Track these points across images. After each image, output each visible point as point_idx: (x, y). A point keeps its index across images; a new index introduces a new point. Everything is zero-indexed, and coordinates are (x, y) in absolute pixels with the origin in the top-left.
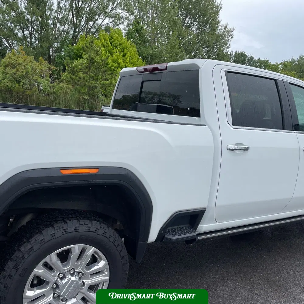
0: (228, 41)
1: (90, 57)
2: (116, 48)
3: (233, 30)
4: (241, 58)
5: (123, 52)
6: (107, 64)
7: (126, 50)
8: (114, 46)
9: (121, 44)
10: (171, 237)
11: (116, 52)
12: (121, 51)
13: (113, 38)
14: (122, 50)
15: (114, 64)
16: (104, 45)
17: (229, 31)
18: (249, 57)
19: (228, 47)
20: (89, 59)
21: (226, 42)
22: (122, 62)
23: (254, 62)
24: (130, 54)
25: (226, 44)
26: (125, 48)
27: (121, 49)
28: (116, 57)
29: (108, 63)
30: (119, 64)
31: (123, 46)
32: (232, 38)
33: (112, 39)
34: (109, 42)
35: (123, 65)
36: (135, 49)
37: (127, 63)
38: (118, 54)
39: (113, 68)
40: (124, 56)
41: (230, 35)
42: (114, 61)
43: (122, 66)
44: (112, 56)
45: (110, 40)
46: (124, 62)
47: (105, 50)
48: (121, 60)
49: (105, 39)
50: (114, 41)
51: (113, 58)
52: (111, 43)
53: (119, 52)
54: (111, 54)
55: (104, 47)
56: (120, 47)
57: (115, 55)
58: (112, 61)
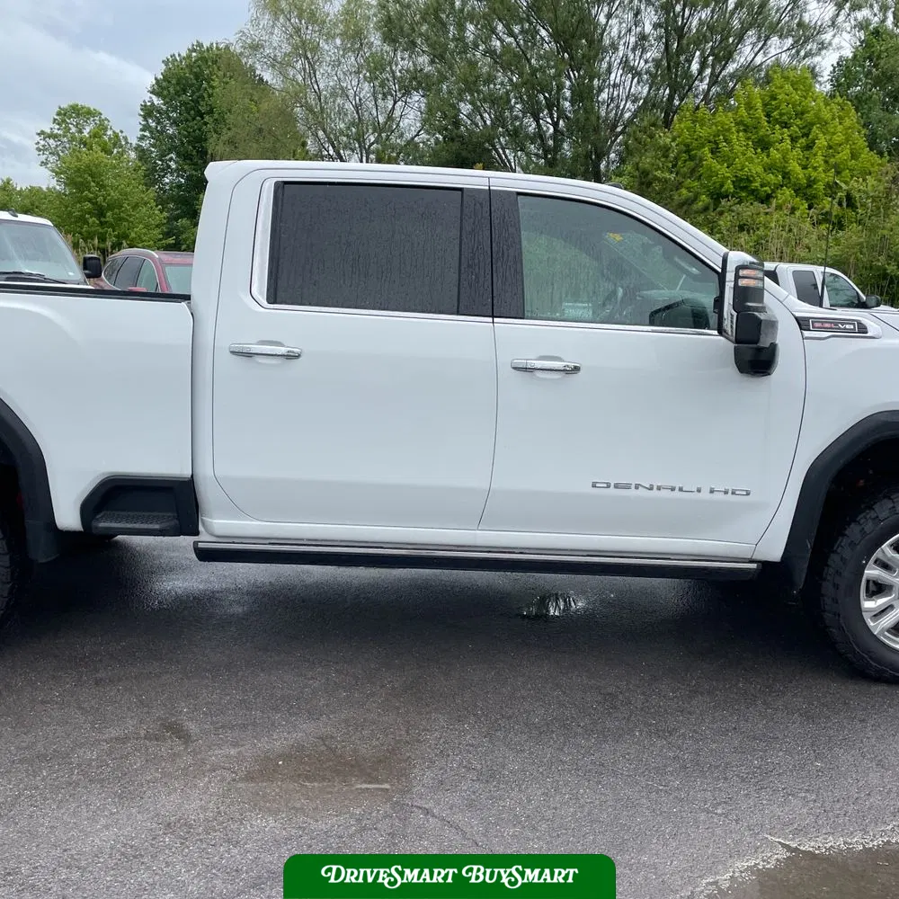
2: (782, 128)
5: (806, 135)
6: (748, 179)
7: (816, 131)
11: (782, 141)
12: (798, 135)
13: (775, 99)
14: (805, 131)
15: (771, 178)
16: (745, 125)
20: (637, 173)
22: (798, 169)
24: (829, 140)
26: (813, 124)
27: (800, 129)
28: (778, 156)
29: (752, 176)
30: (786, 175)
31: (809, 117)
33: (774, 103)
34: (760, 113)
35: (801, 176)
37: (815, 169)
38: (787, 144)
39: (766, 191)
40: (808, 148)
42: (769, 168)
43: (798, 179)
44: (768, 156)
45: (765, 105)
46: (805, 167)
47: (748, 139)
48: (795, 164)
49: (749, 106)
50: (777, 108)
51: (768, 161)
52: (768, 115)
53: (794, 139)
54: (767, 148)
55: (745, 131)
56: (799, 122)
57: (777, 150)
58: (765, 171)
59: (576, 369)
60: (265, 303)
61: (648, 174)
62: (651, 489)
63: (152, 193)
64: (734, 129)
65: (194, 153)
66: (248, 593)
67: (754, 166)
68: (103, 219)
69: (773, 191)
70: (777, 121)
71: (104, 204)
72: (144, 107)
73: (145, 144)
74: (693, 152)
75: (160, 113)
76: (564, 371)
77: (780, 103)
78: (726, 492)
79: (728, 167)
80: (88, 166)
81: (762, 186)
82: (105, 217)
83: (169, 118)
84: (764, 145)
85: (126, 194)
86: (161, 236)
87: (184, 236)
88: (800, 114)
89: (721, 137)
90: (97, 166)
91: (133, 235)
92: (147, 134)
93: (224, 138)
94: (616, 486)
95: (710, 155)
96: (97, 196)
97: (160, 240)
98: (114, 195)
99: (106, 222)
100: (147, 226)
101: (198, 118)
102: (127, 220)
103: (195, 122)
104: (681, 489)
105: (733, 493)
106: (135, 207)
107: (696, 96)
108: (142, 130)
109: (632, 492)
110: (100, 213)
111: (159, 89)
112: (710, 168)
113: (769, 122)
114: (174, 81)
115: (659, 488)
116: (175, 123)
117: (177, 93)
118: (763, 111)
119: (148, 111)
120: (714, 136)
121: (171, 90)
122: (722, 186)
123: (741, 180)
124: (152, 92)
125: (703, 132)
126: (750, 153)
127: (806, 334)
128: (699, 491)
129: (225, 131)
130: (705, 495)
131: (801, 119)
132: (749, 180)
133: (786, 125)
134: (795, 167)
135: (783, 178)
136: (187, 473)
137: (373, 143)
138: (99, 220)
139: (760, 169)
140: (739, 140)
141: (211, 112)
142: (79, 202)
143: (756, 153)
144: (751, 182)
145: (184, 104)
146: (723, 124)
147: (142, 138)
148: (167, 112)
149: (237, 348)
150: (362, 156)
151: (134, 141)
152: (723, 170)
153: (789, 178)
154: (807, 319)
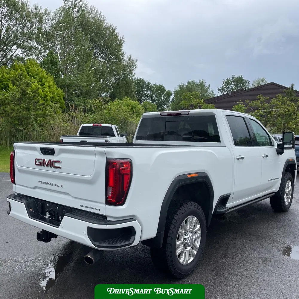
0: (133, 70)
1: (22, 90)
2: (33, 78)
3: (136, 61)
4: (140, 83)
5: (41, 81)
7: (44, 80)
8: (31, 76)
9: (38, 75)
10: (220, 211)
12: (38, 81)
14: (40, 80)
17: (133, 62)
18: (146, 83)
19: (133, 75)
21: (131, 71)
23: (151, 87)
24: (48, 84)
25: (132, 73)
26: (42, 78)
28: (35, 87)
32: (136, 68)
33: (29, 70)
35: (43, 94)
36: (52, 79)
37: (46, 92)
38: (36, 83)
40: (42, 85)
41: (134, 65)
45: (26, 70)
94: (270, 180)
105: (278, 178)
115: (273, 180)
130: (276, 180)
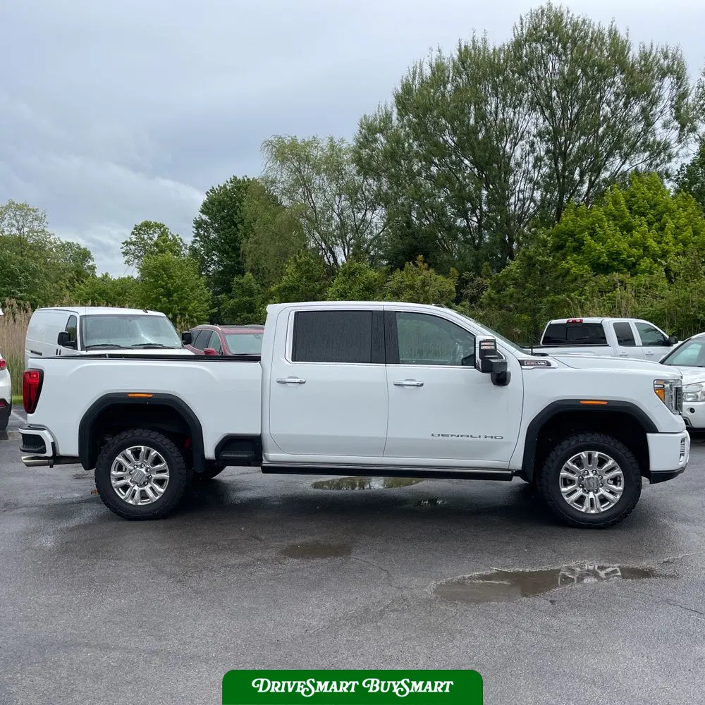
2: (641, 217)
5: (659, 220)
7: (666, 217)
11: (640, 226)
12: (653, 221)
13: (634, 197)
14: (658, 217)
15: (635, 251)
16: (613, 216)
22: (654, 244)
27: (654, 216)
28: (639, 236)
29: (620, 251)
30: (646, 249)
31: (660, 208)
33: (633, 199)
34: (624, 207)
37: (667, 243)
38: (645, 228)
39: (631, 261)
40: (661, 229)
42: (633, 245)
43: (655, 251)
44: (632, 236)
45: (627, 201)
46: (659, 243)
47: (616, 225)
48: (652, 240)
49: (616, 203)
50: (637, 203)
51: (632, 240)
52: (630, 209)
53: (650, 224)
54: (631, 231)
55: (614, 220)
56: (652, 212)
57: (638, 232)
58: (630, 246)
59: (422, 385)
60: (290, 361)
61: (532, 259)
62: (458, 436)
63: (203, 280)
64: (605, 219)
65: (230, 250)
66: (281, 498)
67: (622, 243)
68: (171, 299)
69: (637, 260)
70: (637, 213)
71: (172, 289)
72: (196, 222)
73: (196, 246)
74: (577, 236)
75: (207, 225)
76: (417, 386)
77: (638, 200)
78: (492, 437)
79: (603, 245)
80: (162, 264)
81: (629, 257)
82: (172, 297)
83: (213, 228)
84: (628, 228)
85: (186, 281)
86: (208, 308)
87: (223, 306)
88: (653, 207)
89: (597, 225)
90: (167, 263)
91: (190, 308)
92: (198, 238)
93: (250, 240)
94: (442, 435)
95: (589, 238)
96: (167, 284)
97: (207, 310)
98: (178, 282)
99: (173, 300)
100: (199, 301)
101: (233, 227)
102: (187, 299)
103: (230, 229)
104: (471, 436)
105: (495, 438)
106: (192, 289)
107: (580, 196)
108: (195, 236)
109: (450, 438)
110: (169, 294)
111: (206, 209)
112: (590, 246)
113: (630, 213)
114: (216, 203)
115: (462, 436)
116: (216, 231)
117: (219, 211)
118: (626, 205)
119: (199, 224)
120: (591, 225)
121: (214, 209)
122: (599, 258)
123: (613, 254)
124: (202, 212)
125: (584, 222)
126: (618, 235)
127: (523, 367)
128: (480, 437)
129: (251, 235)
130: (483, 438)
131: (654, 210)
132: (618, 253)
133: (643, 214)
134: (651, 243)
135: (644, 250)
136: (259, 433)
137: (351, 239)
138: (168, 299)
139: (626, 246)
140: (609, 227)
141: (242, 222)
142: (156, 288)
143: (623, 235)
144: (620, 254)
145: (223, 218)
146: (596, 216)
147: (194, 242)
148: (211, 224)
149: (279, 380)
150: (344, 247)
151: (189, 244)
152: (599, 247)
153: (648, 251)
154: (524, 361)
